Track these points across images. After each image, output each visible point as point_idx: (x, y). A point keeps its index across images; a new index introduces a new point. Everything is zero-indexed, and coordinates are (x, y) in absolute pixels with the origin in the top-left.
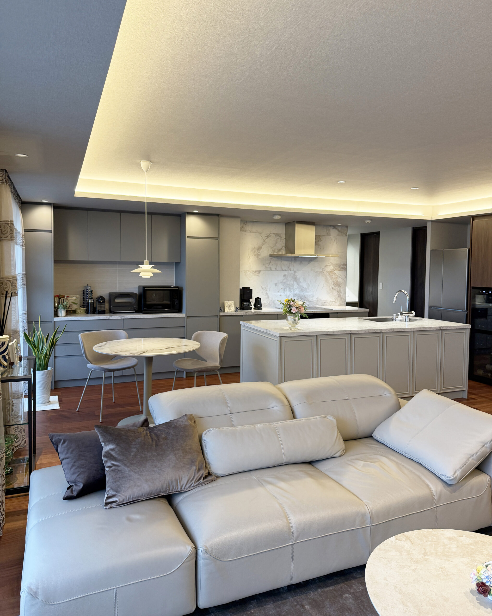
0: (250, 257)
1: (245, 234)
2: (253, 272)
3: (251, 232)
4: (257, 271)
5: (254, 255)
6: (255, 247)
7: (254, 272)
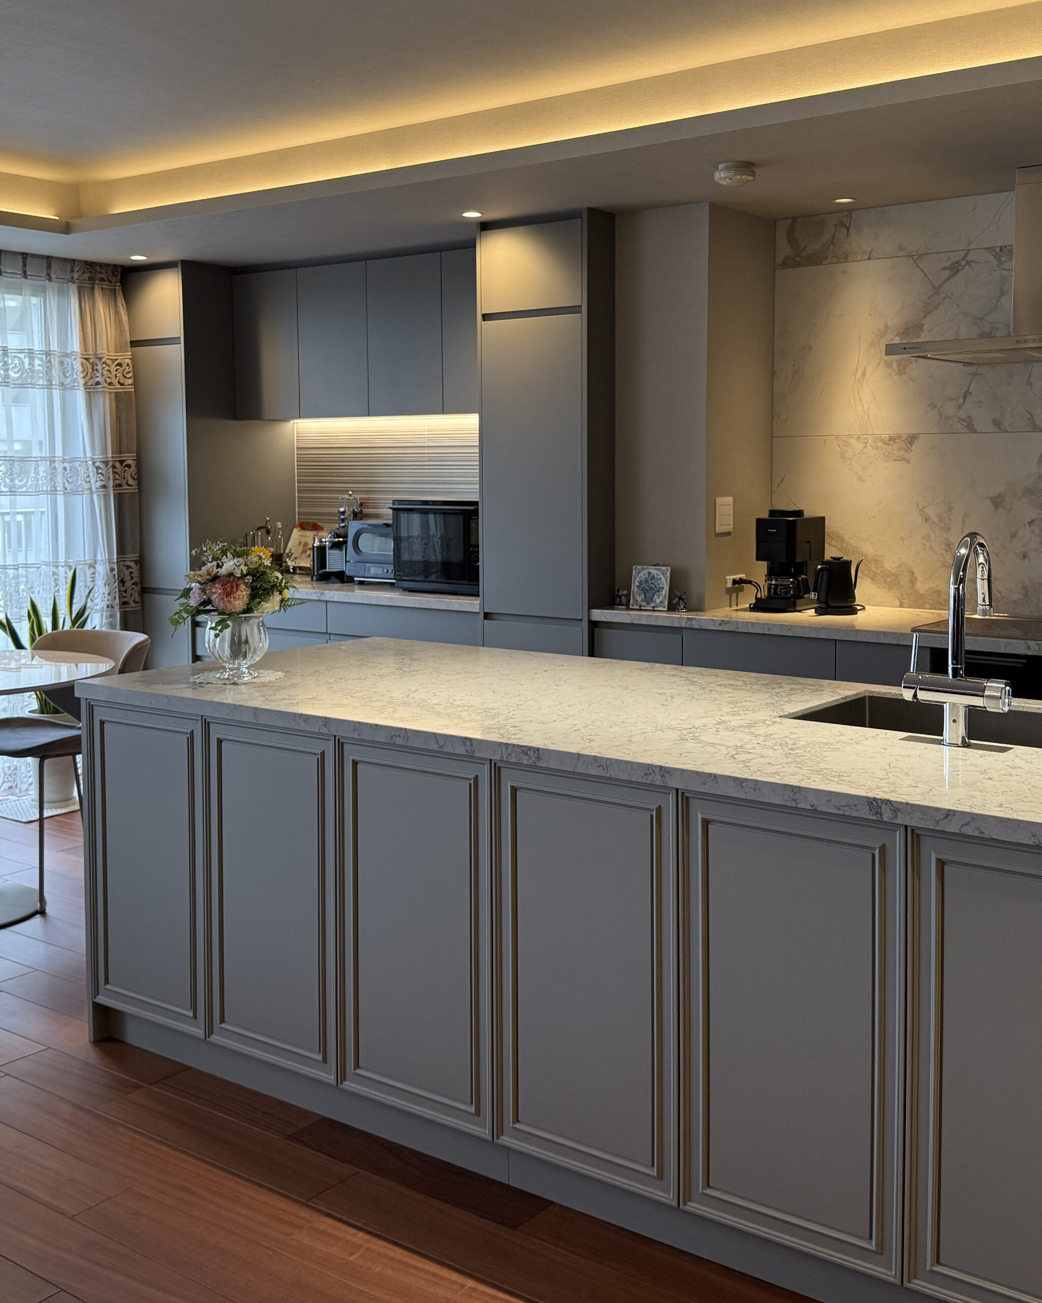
0: (864, 374)
1: (844, 272)
2: (880, 444)
3: (869, 259)
4: (900, 437)
5: (882, 364)
6: (889, 326)
7: (882, 440)
